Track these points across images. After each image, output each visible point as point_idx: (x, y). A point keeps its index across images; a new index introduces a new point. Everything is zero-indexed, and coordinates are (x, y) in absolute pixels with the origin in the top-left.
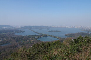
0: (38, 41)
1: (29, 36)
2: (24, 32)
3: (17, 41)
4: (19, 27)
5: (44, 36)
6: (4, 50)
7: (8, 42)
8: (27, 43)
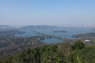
0: (40, 43)
1: (31, 37)
2: (24, 32)
3: (16, 43)
4: (20, 27)
5: (47, 38)
6: (2, 54)
7: (6, 45)
8: (28, 46)
